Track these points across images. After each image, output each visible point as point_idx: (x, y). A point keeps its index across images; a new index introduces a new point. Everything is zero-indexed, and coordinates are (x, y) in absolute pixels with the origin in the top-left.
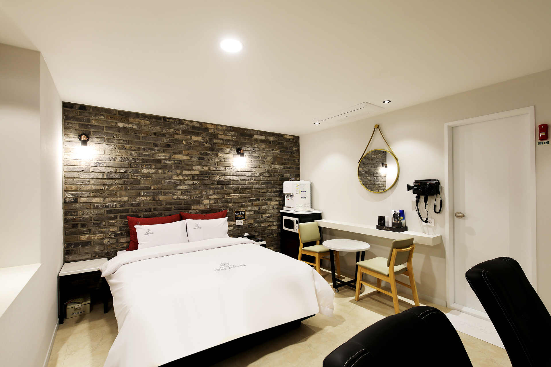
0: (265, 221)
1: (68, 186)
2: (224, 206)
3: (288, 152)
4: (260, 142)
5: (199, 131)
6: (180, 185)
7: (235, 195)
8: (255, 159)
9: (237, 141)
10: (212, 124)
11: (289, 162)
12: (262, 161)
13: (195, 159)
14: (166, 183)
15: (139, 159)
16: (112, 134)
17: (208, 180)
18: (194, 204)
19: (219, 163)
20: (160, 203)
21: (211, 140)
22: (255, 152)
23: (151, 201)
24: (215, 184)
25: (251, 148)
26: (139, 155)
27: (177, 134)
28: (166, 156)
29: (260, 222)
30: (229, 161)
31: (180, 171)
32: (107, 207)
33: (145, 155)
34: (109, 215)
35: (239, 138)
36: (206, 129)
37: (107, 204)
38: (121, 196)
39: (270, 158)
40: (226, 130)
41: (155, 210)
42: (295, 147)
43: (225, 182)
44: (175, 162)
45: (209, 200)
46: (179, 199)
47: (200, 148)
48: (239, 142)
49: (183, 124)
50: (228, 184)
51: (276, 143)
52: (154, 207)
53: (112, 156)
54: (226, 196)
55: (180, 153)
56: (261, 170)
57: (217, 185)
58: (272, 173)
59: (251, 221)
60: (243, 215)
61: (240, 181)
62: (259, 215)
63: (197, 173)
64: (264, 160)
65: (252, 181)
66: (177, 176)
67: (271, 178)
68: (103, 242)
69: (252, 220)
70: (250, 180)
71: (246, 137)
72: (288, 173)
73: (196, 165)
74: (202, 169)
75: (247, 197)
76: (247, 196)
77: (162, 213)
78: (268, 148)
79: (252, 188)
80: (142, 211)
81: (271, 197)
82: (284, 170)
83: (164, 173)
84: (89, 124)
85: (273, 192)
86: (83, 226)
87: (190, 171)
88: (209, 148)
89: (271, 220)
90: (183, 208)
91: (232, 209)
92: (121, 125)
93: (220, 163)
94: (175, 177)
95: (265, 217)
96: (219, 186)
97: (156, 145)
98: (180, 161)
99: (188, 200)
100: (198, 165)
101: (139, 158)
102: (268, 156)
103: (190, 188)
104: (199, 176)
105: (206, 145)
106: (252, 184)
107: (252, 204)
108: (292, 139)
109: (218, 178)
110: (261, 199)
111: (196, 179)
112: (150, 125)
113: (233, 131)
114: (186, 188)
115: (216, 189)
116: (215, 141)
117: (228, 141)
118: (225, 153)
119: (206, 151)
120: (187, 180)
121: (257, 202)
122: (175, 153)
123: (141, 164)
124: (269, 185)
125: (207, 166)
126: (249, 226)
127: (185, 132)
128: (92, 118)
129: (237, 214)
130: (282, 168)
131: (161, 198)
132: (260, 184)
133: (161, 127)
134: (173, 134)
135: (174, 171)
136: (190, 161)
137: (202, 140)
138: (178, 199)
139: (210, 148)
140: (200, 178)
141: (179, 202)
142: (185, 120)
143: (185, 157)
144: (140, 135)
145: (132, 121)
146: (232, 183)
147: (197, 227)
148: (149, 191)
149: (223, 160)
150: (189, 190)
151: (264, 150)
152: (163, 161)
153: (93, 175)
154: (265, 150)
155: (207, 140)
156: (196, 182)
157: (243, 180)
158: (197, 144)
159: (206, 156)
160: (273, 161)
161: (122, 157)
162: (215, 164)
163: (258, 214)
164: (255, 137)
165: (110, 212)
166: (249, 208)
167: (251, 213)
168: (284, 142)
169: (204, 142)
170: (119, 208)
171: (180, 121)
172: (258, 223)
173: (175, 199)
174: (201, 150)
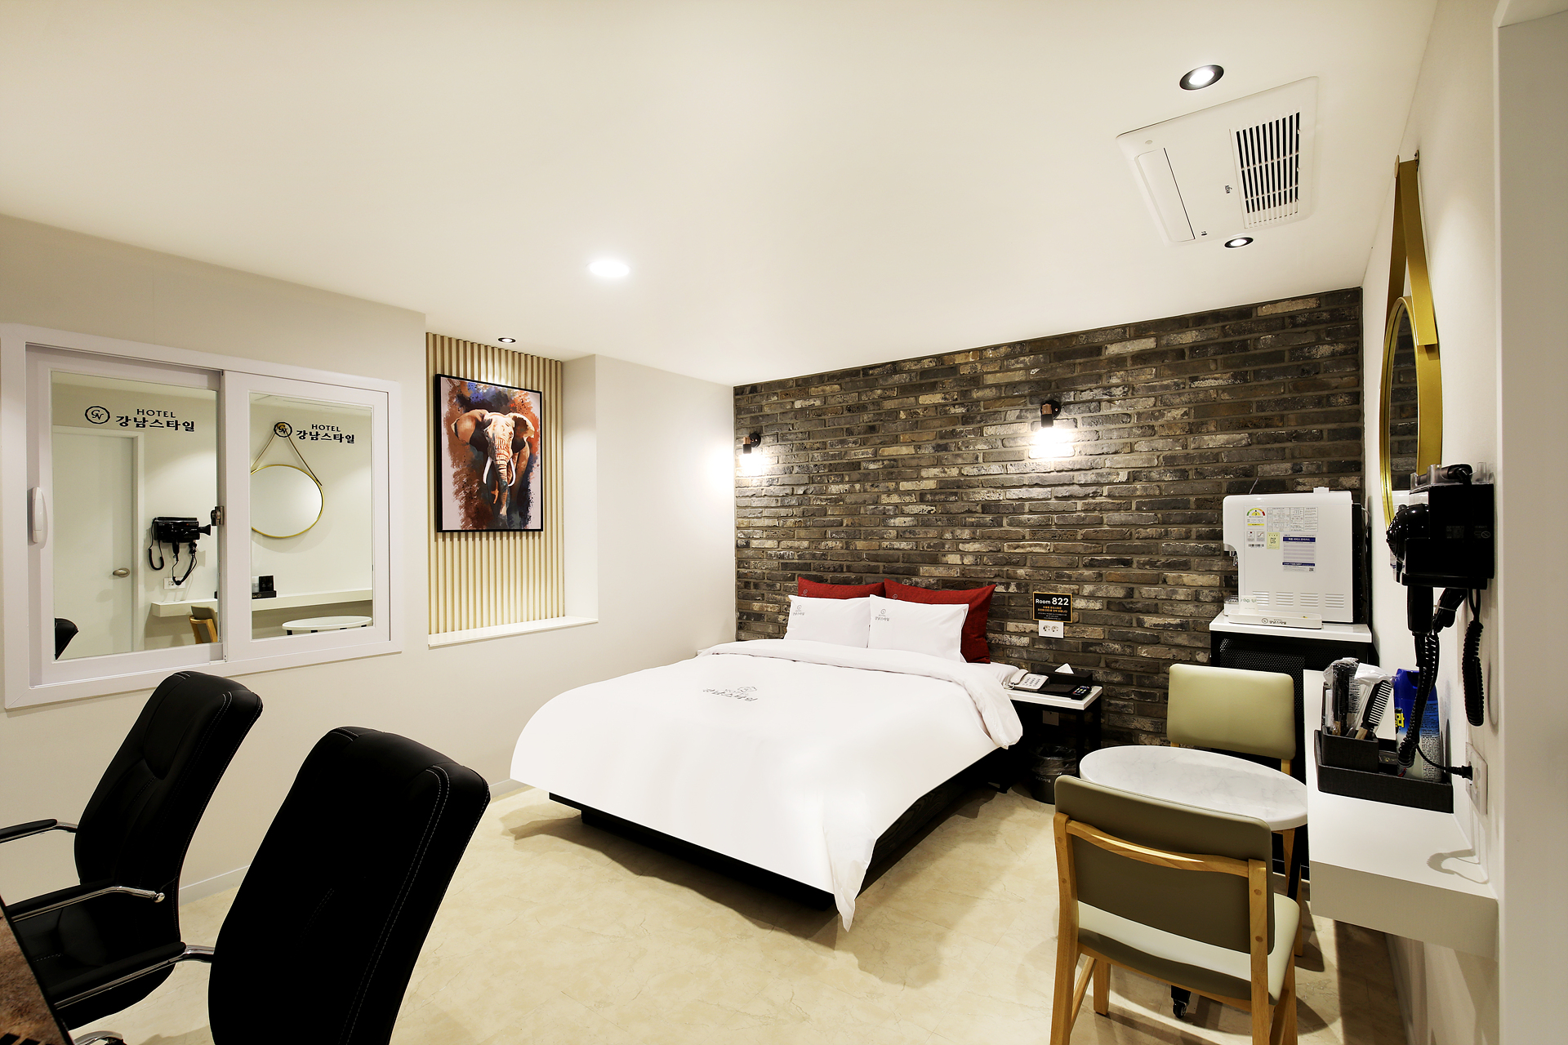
0: (1155, 641)
1: (740, 520)
2: (1001, 573)
3: (1284, 371)
4: (1133, 365)
5: (935, 380)
6: (895, 516)
7: (1035, 545)
8: (1113, 426)
9: (1044, 380)
10: (969, 351)
11: (1285, 412)
12: (1142, 428)
13: (928, 450)
14: (868, 513)
15: (825, 466)
16: (787, 424)
17: (956, 501)
18: (924, 563)
19: (988, 454)
20: (857, 555)
21: (964, 394)
22: (1110, 401)
23: (843, 551)
24: (976, 512)
25: (1095, 391)
26: (826, 456)
27: (890, 398)
28: (867, 453)
29: (1130, 640)
30: (1017, 444)
31: (894, 484)
32: (782, 557)
33: (834, 457)
34: (785, 573)
35: (1052, 368)
36: (954, 369)
37: (782, 553)
38: (800, 539)
39: (1177, 413)
40: (1007, 357)
41: (849, 569)
42: (1330, 343)
43: (1004, 506)
44: (885, 463)
45: (961, 555)
46: (894, 549)
47: (937, 423)
48: (1050, 382)
49: (902, 371)
50: (1014, 513)
51: (1211, 351)
52: (849, 563)
53: (788, 465)
54: (1009, 545)
55: (895, 441)
56: (1136, 461)
57: (983, 515)
58: (1187, 468)
59: (1094, 633)
60: (1064, 607)
61: (1053, 501)
62: (1127, 616)
63: (931, 484)
64: (1153, 423)
65: (1098, 500)
66: (888, 496)
67: (1183, 487)
68: (777, 618)
69: (1099, 629)
70: (1093, 497)
71: (1078, 361)
72: (1284, 459)
73: (928, 467)
74: (943, 475)
75: (1079, 553)
76: (1080, 549)
77: (861, 577)
78: (1168, 377)
79: (1101, 523)
80: (827, 570)
81: (1186, 555)
82: (1256, 450)
83: (865, 491)
84: (761, 414)
85: (1194, 536)
86: (756, 586)
87: (914, 483)
88: (960, 418)
89: (1182, 639)
90: (901, 571)
91: (1027, 585)
92: (798, 404)
93: (992, 453)
94: (885, 499)
95: (1155, 625)
96: (988, 518)
97: (850, 432)
98: (895, 460)
99: (913, 552)
100: (934, 466)
101: (825, 462)
102: (1171, 406)
103: (915, 523)
104: (936, 494)
105: (953, 410)
106: (1101, 510)
107: (1100, 575)
108: (1311, 311)
109: (983, 495)
110: (1136, 559)
111: (928, 501)
112: (841, 392)
113: (1031, 352)
114: (907, 524)
115: (979, 525)
116: (976, 394)
117: (1013, 385)
118: (1006, 422)
119: (954, 427)
120: (909, 504)
121: (1122, 571)
122: (884, 444)
123: (828, 476)
124: (1175, 512)
125: (954, 465)
126: (1087, 645)
127: (906, 390)
128: (764, 402)
129: (1044, 602)
130: (1244, 442)
131: (860, 544)
132: (1134, 507)
133: (860, 390)
134: (881, 400)
135: (882, 485)
136: (914, 458)
137: (943, 401)
138: (890, 549)
139: (963, 417)
140: (937, 498)
141: (892, 556)
142: (904, 361)
143: (905, 451)
144: (826, 417)
145: (814, 392)
146: (1027, 510)
147: (883, 617)
148: (840, 529)
149: (999, 443)
150: (913, 529)
151: (1153, 388)
152: (864, 465)
153: (765, 502)
154: (1156, 386)
155: (956, 397)
156: (929, 508)
157: (1066, 496)
158: (932, 413)
159: (953, 440)
160: (1194, 421)
161: (800, 464)
162: (977, 458)
163: (1124, 611)
164: (1113, 349)
165: (785, 566)
166: (1088, 589)
167: (1097, 605)
168: (1256, 335)
169: (947, 405)
170: (797, 561)
171: (895, 367)
172: (1123, 643)
173: (884, 549)
174: (941, 426)
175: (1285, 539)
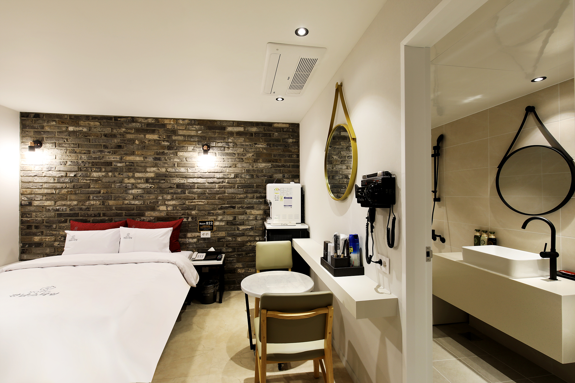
0: (243, 235)
1: (24, 190)
2: (185, 213)
3: (281, 145)
4: (236, 136)
5: (155, 128)
6: (132, 189)
7: (200, 201)
8: (229, 157)
9: (204, 136)
10: (171, 119)
11: (281, 158)
12: (239, 159)
13: (150, 159)
14: (116, 187)
15: (89, 163)
16: (63, 138)
17: (164, 183)
18: (148, 210)
19: (180, 163)
20: (110, 208)
21: (169, 137)
22: (228, 148)
23: (100, 206)
24: (174, 188)
25: (223, 143)
26: (90, 158)
27: (130, 133)
28: (116, 158)
29: (235, 236)
30: (193, 161)
31: (132, 174)
32: (58, 210)
33: (95, 158)
34: (59, 219)
35: (207, 132)
36: (164, 126)
37: (58, 208)
38: (71, 200)
39: (250, 155)
40: (188, 124)
41: (104, 215)
42: (292, 139)
43: (187, 185)
44: (127, 163)
45: (166, 206)
46: (131, 204)
47: (155, 148)
48: (206, 137)
49: (137, 122)
50: (191, 188)
51: (261, 135)
52: (104, 212)
53: (62, 160)
54: (188, 202)
55: (133, 154)
56: (237, 170)
57: (177, 189)
58: (253, 174)
59: (222, 234)
60: (211, 225)
61: (207, 184)
62: (233, 227)
63: (152, 175)
64: (243, 157)
65: (224, 184)
66: (129, 179)
67: (252, 180)
68: (53, 244)
69: (224, 233)
70: (222, 183)
71: (217, 131)
72: (280, 173)
73: (151, 167)
74: (158, 171)
75: (217, 204)
76: (217, 203)
77: (112, 219)
78: (248, 142)
79: (225, 193)
80: (91, 216)
81: (253, 204)
82: (273, 169)
83: (115, 176)
84: (43, 130)
85: (255, 198)
86: (37, 227)
87: (143, 174)
88: (167, 147)
89: (251, 233)
90: (135, 215)
91: (196, 218)
92: (71, 129)
93: (181, 163)
94: (126, 181)
95: (243, 229)
96: (179, 190)
97: (106, 147)
98: (132, 163)
99: (141, 205)
100: (154, 167)
101: (89, 161)
102: (248, 152)
103: (143, 192)
104: (154, 179)
105: (163, 143)
106: (225, 188)
107: (224, 212)
108: (287, 128)
109: (177, 180)
110: (237, 206)
111: (150, 182)
112: (101, 126)
113: (198, 124)
114: (139, 193)
115: (175, 193)
116: (174, 138)
117: (191, 136)
118: (187, 151)
119: (164, 151)
120: (140, 183)
121: (232, 210)
122: (126, 154)
123: (91, 168)
124: (249, 189)
125: (163, 167)
126: (219, 239)
127: (138, 131)
128: (45, 124)
129: (203, 224)
130: (270, 167)
131: (111, 203)
132: (236, 187)
133: (112, 127)
134: (125, 133)
135: (125, 174)
136: (143, 162)
137: (158, 139)
138: (129, 204)
139: (168, 147)
140: (155, 181)
141: (130, 207)
142: (138, 117)
143: (138, 159)
144: (90, 138)
145: (82, 124)
146: (196, 187)
147: (128, 237)
148: (99, 195)
149: (185, 159)
150: (142, 195)
151: (243, 145)
152: (114, 164)
153: (45, 180)
154: (244, 144)
155: (164, 137)
156: (151, 186)
157: (212, 182)
158: (153, 143)
159: (163, 156)
160: (256, 158)
161: (72, 161)
162: (174, 165)
163: (233, 225)
164: (230, 129)
165: (60, 215)
166: (220, 218)
167: (223, 224)
168: (273, 132)
169: (160, 141)
170: (69, 212)
171: (133, 119)
172: (232, 237)
173: (126, 204)
174: (157, 150)
175: (285, 198)
